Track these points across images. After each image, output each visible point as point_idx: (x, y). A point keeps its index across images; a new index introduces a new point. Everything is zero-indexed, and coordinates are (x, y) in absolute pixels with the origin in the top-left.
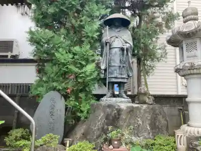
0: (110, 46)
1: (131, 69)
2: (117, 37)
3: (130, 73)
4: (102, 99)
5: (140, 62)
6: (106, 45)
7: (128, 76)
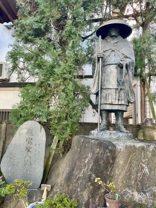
0: (103, 62)
1: (133, 92)
2: (113, 51)
3: (131, 98)
4: (92, 132)
5: (144, 84)
6: (99, 60)
7: (129, 102)
